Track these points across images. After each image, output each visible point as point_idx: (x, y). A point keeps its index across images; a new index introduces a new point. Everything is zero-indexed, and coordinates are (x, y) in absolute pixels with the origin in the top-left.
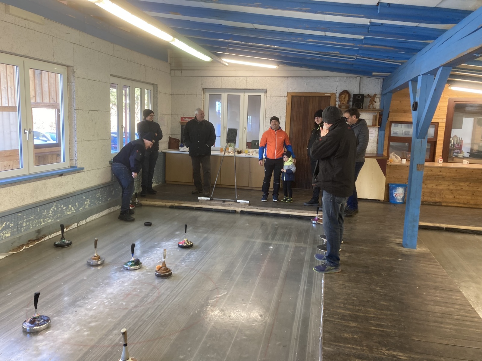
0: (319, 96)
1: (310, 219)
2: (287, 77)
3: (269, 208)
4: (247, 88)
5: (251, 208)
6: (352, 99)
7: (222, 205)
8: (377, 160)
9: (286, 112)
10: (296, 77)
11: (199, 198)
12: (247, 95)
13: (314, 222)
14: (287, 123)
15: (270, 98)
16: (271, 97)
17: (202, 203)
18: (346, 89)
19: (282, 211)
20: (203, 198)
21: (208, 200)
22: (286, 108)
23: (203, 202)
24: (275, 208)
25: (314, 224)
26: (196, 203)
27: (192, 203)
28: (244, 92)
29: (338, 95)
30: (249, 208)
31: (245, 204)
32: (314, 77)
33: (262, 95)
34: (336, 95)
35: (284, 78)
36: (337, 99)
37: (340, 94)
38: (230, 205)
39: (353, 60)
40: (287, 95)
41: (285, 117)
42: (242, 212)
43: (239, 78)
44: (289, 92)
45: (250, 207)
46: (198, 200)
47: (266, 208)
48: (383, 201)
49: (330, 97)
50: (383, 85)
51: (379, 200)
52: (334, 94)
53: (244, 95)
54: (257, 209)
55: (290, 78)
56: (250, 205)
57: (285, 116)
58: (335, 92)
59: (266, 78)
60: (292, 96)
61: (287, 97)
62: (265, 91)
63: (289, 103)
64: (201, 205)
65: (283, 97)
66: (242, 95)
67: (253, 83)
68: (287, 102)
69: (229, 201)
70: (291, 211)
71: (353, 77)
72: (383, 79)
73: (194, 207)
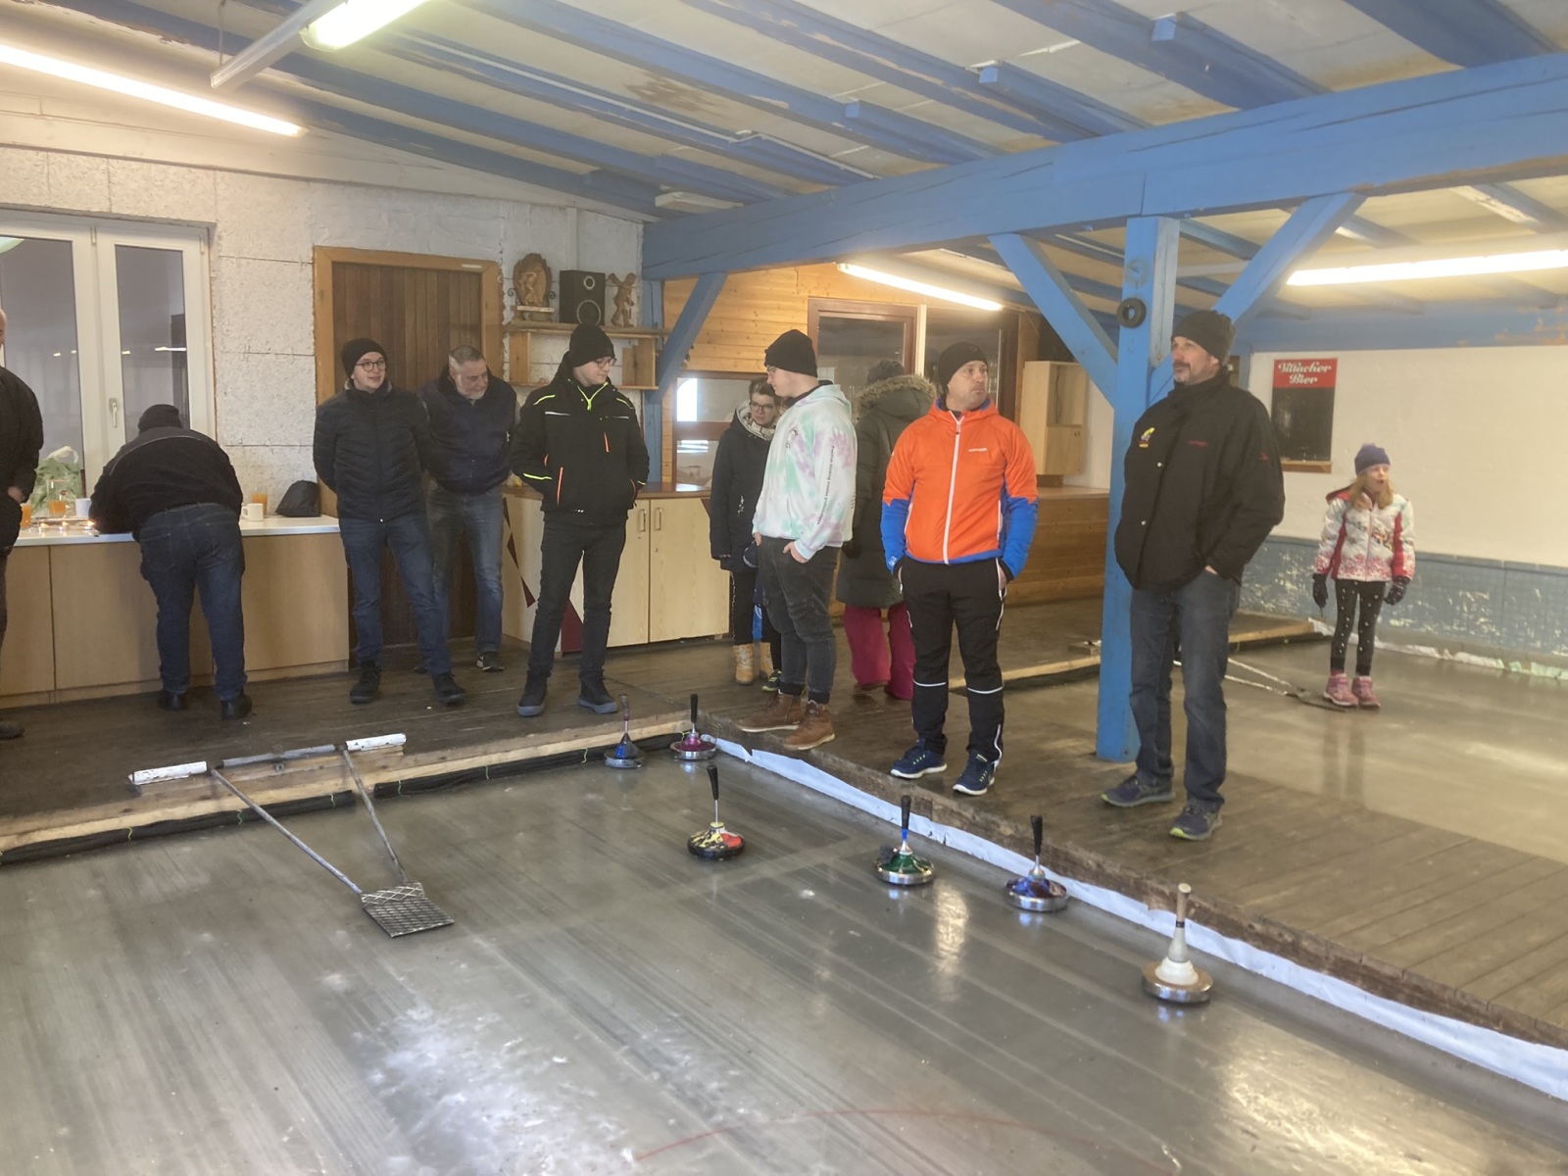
0: (438, 271)
4: (115, 210)
6: (556, 288)
9: (312, 328)
11: (141, 777)
12: (107, 243)
15: (239, 266)
16: (243, 262)
17: (159, 797)
18: (535, 250)
20: (162, 772)
21: (193, 776)
22: (314, 314)
23: (162, 792)
26: (124, 805)
28: (94, 230)
29: (507, 270)
33: (192, 252)
34: (500, 272)
36: (507, 286)
37: (519, 263)
40: (313, 259)
41: (311, 352)
44: (320, 247)
46: (133, 791)
49: (478, 275)
50: (643, 245)
51: (711, 637)
52: (492, 265)
53: (94, 244)
57: (313, 347)
59: (211, 172)
60: (335, 264)
61: (313, 264)
62: (206, 233)
63: (322, 294)
64: (157, 808)
65: (299, 264)
66: (80, 242)
68: (313, 285)
71: (554, 206)
72: (645, 223)
73: (127, 830)
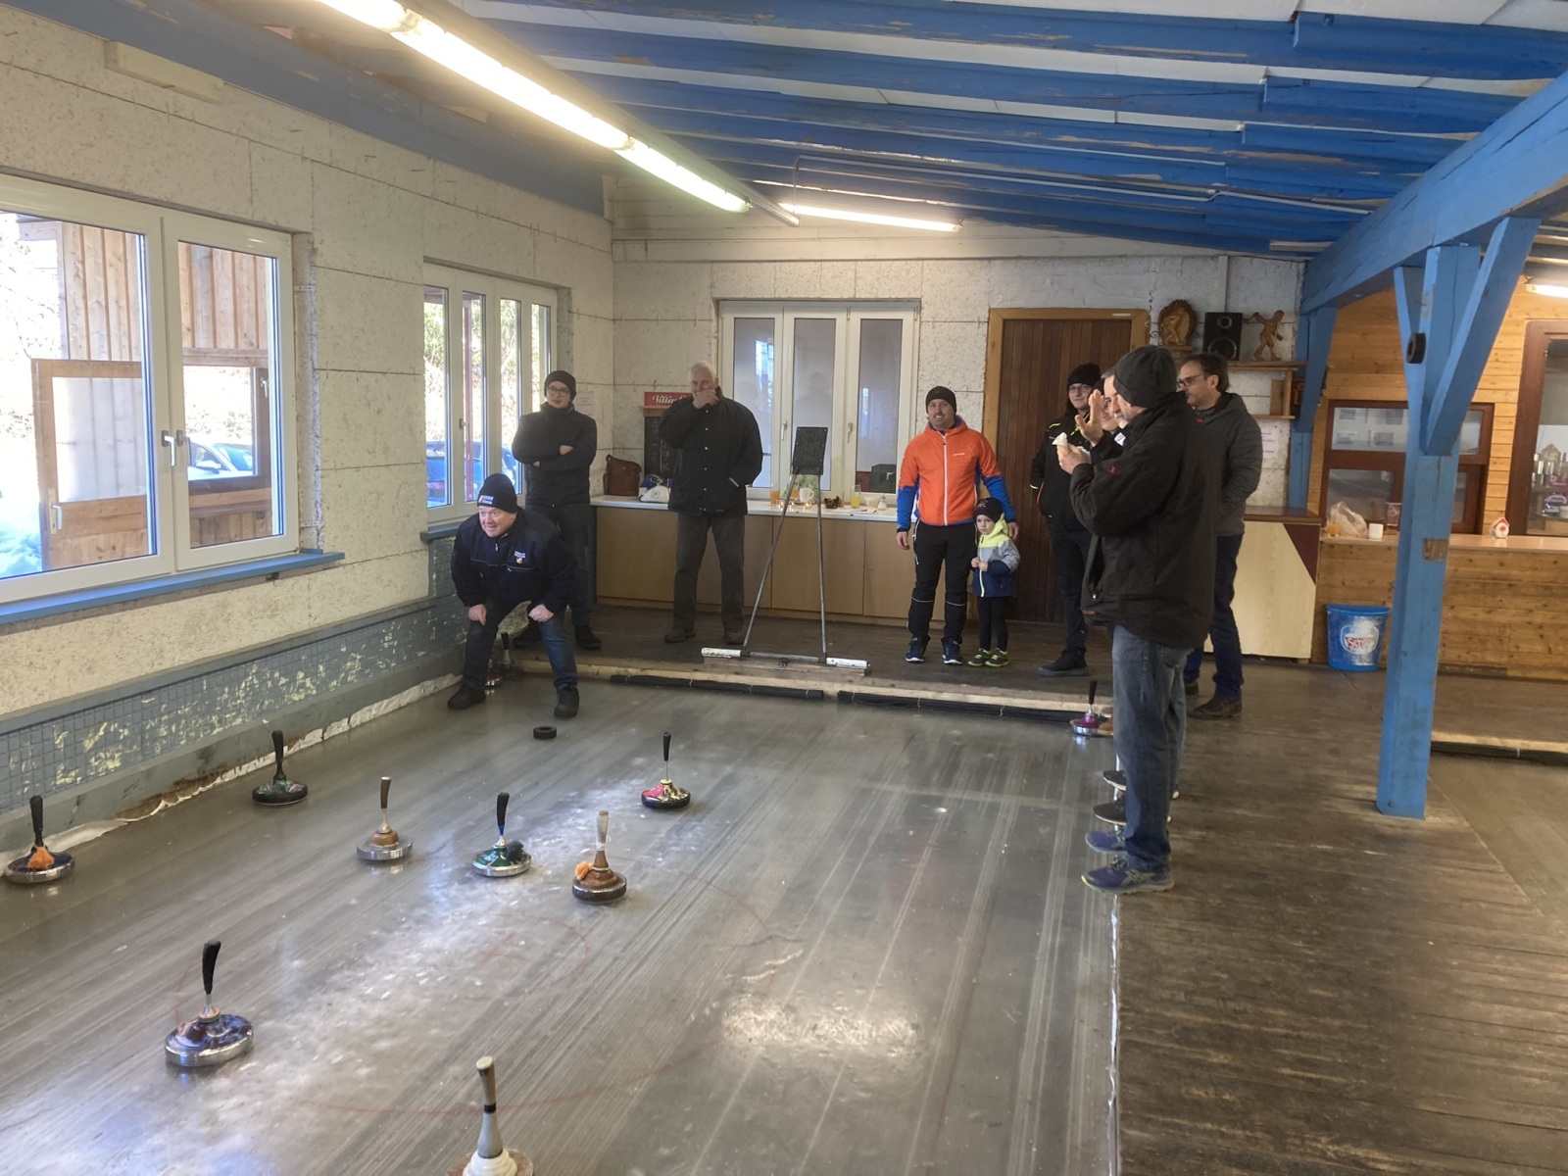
0: (1094, 321)
1: (1068, 722)
2: (989, 259)
3: (933, 686)
4: (857, 297)
5: (874, 685)
6: (1201, 329)
7: (780, 675)
8: (1286, 527)
9: (984, 371)
10: (1016, 258)
11: (705, 651)
12: (856, 317)
13: (1080, 730)
14: (987, 408)
15: (934, 327)
16: (936, 324)
17: (713, 666)
18: (1183, 296)
19: (976, 694)
20: (716, 651)
21: (733, 658)
22: (986, 360)
23: (717, 663)
24: (951, 685)
25: (1082, 735)
26: (695, 666)
27: (682, 666)
28: (849, 310)
29: (1154, 316)
30: (866, 685)
31: (855, 670)
32: (1077, 257)
33: (907, 317)
34: (1149, 318)
35: (977, 262)
36: (1154, 328)
37: (1162, 312)
38: (803, 675)
39: (1206, 200)
40: (989, 318)
41: (982, 389)
42: (844, 698)
43: (832, 263)
44: (994, 309)
45: (869, 680)
46: (701, 659)
47: (922, 684)
48: (1307, 662)
49: (1129, 321)
50: (1304, 283)
51: (1294, 660)
52: (1141, 312)
53: (848, 319)
54: (893, 686)
55: (998, 262)
56: (868, 673)
57: (983, 385)
58: (1148, 308)
59: (920, 262)
60: (1005, 321)
61: (988, 322)
62: (915, 305)
63: (993, 345)
64: (710, 672)
65: (976, 325)
66: (840, 318)
67: (878, 280)
68: (987, 339)
69: (801, 661)
70: (1003, 695)
71: (1206, 256)
72: (1306, 261)
73: (689, 680)
